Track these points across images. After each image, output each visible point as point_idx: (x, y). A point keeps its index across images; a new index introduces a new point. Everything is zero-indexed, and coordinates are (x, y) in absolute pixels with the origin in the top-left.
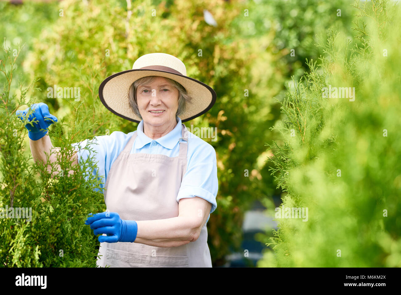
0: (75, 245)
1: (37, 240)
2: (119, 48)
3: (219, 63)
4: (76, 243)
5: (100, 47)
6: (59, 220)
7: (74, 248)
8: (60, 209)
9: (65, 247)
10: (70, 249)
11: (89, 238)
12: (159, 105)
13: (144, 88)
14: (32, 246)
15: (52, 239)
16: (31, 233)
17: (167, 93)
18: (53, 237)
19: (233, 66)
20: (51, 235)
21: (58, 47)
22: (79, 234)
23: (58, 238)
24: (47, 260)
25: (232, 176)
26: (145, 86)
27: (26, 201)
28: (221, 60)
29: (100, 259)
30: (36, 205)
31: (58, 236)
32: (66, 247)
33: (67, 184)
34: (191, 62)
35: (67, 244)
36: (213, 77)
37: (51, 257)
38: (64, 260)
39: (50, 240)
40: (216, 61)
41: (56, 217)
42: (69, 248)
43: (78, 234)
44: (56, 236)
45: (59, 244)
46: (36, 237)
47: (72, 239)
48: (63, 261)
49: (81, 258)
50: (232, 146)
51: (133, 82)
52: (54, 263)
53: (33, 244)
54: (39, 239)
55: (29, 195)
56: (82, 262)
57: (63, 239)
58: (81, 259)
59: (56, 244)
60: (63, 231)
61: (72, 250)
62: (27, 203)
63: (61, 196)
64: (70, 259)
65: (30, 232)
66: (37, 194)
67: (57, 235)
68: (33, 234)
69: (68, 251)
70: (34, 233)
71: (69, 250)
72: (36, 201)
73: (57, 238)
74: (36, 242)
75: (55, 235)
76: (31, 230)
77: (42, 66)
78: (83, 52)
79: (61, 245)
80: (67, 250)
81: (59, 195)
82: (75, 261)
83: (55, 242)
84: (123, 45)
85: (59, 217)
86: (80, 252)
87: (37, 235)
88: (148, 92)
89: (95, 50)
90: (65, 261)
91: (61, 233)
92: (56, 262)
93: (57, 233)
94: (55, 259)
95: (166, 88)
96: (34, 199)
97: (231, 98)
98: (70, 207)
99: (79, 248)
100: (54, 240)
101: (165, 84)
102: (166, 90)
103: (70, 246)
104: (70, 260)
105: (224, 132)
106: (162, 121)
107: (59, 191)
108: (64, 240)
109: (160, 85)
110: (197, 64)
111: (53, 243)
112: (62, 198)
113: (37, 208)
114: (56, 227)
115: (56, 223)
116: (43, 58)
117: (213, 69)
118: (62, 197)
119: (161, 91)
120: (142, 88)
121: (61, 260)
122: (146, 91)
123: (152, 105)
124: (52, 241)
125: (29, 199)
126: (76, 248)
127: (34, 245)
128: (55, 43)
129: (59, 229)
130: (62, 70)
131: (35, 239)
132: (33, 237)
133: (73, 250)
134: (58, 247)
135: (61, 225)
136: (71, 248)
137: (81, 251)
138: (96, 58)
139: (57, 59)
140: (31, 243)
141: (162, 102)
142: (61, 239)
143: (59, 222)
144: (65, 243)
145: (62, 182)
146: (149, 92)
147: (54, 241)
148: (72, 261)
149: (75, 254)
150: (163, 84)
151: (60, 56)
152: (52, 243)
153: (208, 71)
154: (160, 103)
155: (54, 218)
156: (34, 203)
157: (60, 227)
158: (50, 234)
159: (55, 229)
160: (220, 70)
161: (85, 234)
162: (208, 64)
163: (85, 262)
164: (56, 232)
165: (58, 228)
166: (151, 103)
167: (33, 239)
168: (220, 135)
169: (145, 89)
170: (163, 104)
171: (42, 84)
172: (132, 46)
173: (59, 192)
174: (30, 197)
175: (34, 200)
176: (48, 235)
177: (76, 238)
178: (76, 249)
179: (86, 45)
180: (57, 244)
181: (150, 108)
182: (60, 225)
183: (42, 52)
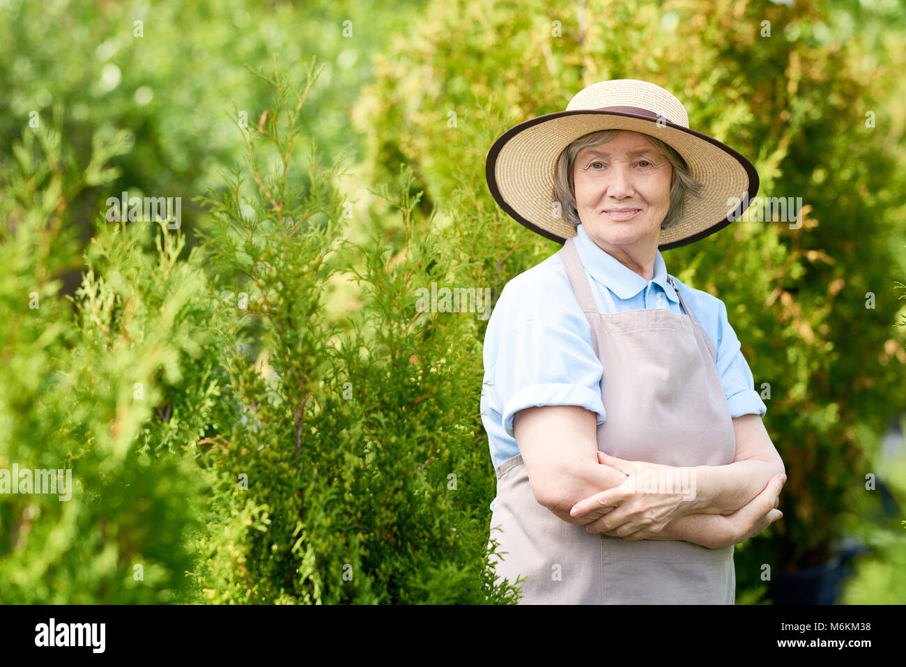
0: (441, 527)
1: (359, 521)
2: (566, 67)
3: (800, 93)
4: (442, 523)
5: (520, 66)
6: (399, 473)
7: (439, 536)
8: (400, 446)
9: (418, 535)
10: (430, 539)
11: (472, 512)
12: (629, 197)
13: (594, 156)
14: (346, 536)
15: (387, 517)
16: (342, 506)
17: (646, 170)
18: (389, 513)
19: (835, 100)
20: (383, 509)
21: (428, 70)
22: (446, 504)
23: (400, 514)
24: (383, 566)
25: (835, 357)
26: (596, 152)
27: (329, 431)
28: (806, 87)
29: (503, 560)
30: (352, 441)
31: (399, 509)
32: (421, 534)
33: (406, 387)
34: (732, 94)
35: (422, 527)
36: (787, 124)
37: (390, 557)
38: (418, 567)
39: (382, 520)
40: (792, 87)
41: (392, 466)
42: (427, 535)
43: (443, 502)
44: (395, 510)
45: (404, 528)
46: (355, 514)
47: (432, 516)
48: (416, 569)
49: (457, 559)
50: (835, 286)
51: (567, 144)
52: (396, 573)
53: (348, 531)
54: (362, 517)
55: (337, 417)
56: (460, 568)
57: (412, 517)
58: (457, 563)
59: (395, 529)
60: (410, 497)
61: (434, 540)
62: (332, 437)
63: (396, 417)
64: (432, 563)
65: (341, 501)
66: (354, 414)
67: (397, 506)
68: (348, 508)
69: (424, 544)
70: (352, 504)
71: (426, 540)
72: (352, 431)
73: (397, 513)
74: (356, 525)
75: (392, 508)
76: (343, 498)
77: (392, 114)
78: (484, 78)
79: (407, 530)
80: (422, 541)
81: (392, 414)
82: (442, 567)
83: (393, 525)
84: (573, 59)
85: (398, 465)
86: (452, 544)
87: (357, 510)
88: (603, 168)
89: (511, 74)
90: (420, 568)
91: (405, 501)
92: (401, 571)
93: (397, 502)
94: (397, 565)
95: (645, 158)
96: (346, 427)
97: (831, 174)
98: (422, 441)
99: (449, 535)
100: (392, 518)
101: (644, 148)
102: (644, 164)
103: (429, 531)
104: (432, 566)
105: (812, 256)
106: (634, 232)
107: (390, 405)
108: (414, 518)
109: (632, 150)
110: (746, 97)
111: (389, 527)
112: (400, 421)
113: (353, 447)
114: (392, 488)
115: (392, 479)
116: (394, 97)
117: (787, 106)
118: (399, 417)
119: (633, 165)
120: (589, 156)
121: (411, 566)
122: (597, 165)
123: (612, 197)
124: (386, 521)
125: (336, 426)
126: (442, 535)
127: (352, 532)
128: (421, 62)
129: (400, 493)
130: (438, 122)
131: (354, 518)
132: (350, 515)
133: (437, 540)
134: (402, 535)
135: (405, 483)
136: (432, 535)
137: (455, 543)
138: (512, 93)
139: (425, 96)
140: (345, 529)
141: (636, 191)
142: (408, 516)
143: (401, 477)
144: (418, 525)
145: (396, 384)
146: (605, 167)
147: (391, 522)
148: (437, 568)
149: (441, 550)
150: (640, 149)
151: (434, 90)
152: (386, 526)
153: (774, 113)
154: (631, 193)
155: (388, 468)
156: (347, 437)
157: (403, 489)
158: (381, 505)
159: (391, 493)
160: (803, 109)
161: (482, 502)
162: (773, 98)
163: (467, 568)
164: (394, 501)
165: (396, 491)
166: (610, 193)
167: (350, 517)
168: (805, 262)
169: (594, 161)
170: (637, 196)
171: (393, 158)
172: (595, 61)
173: (392, 406)
174: (338, 422)
175: (348, 429)
176: (376, 508)
177: (441, 513)
178: (443, 539)
179: (489, 62)
180: (400, 529)
181: (608, 204)
182: (401, 483)
183: (391, 83)
